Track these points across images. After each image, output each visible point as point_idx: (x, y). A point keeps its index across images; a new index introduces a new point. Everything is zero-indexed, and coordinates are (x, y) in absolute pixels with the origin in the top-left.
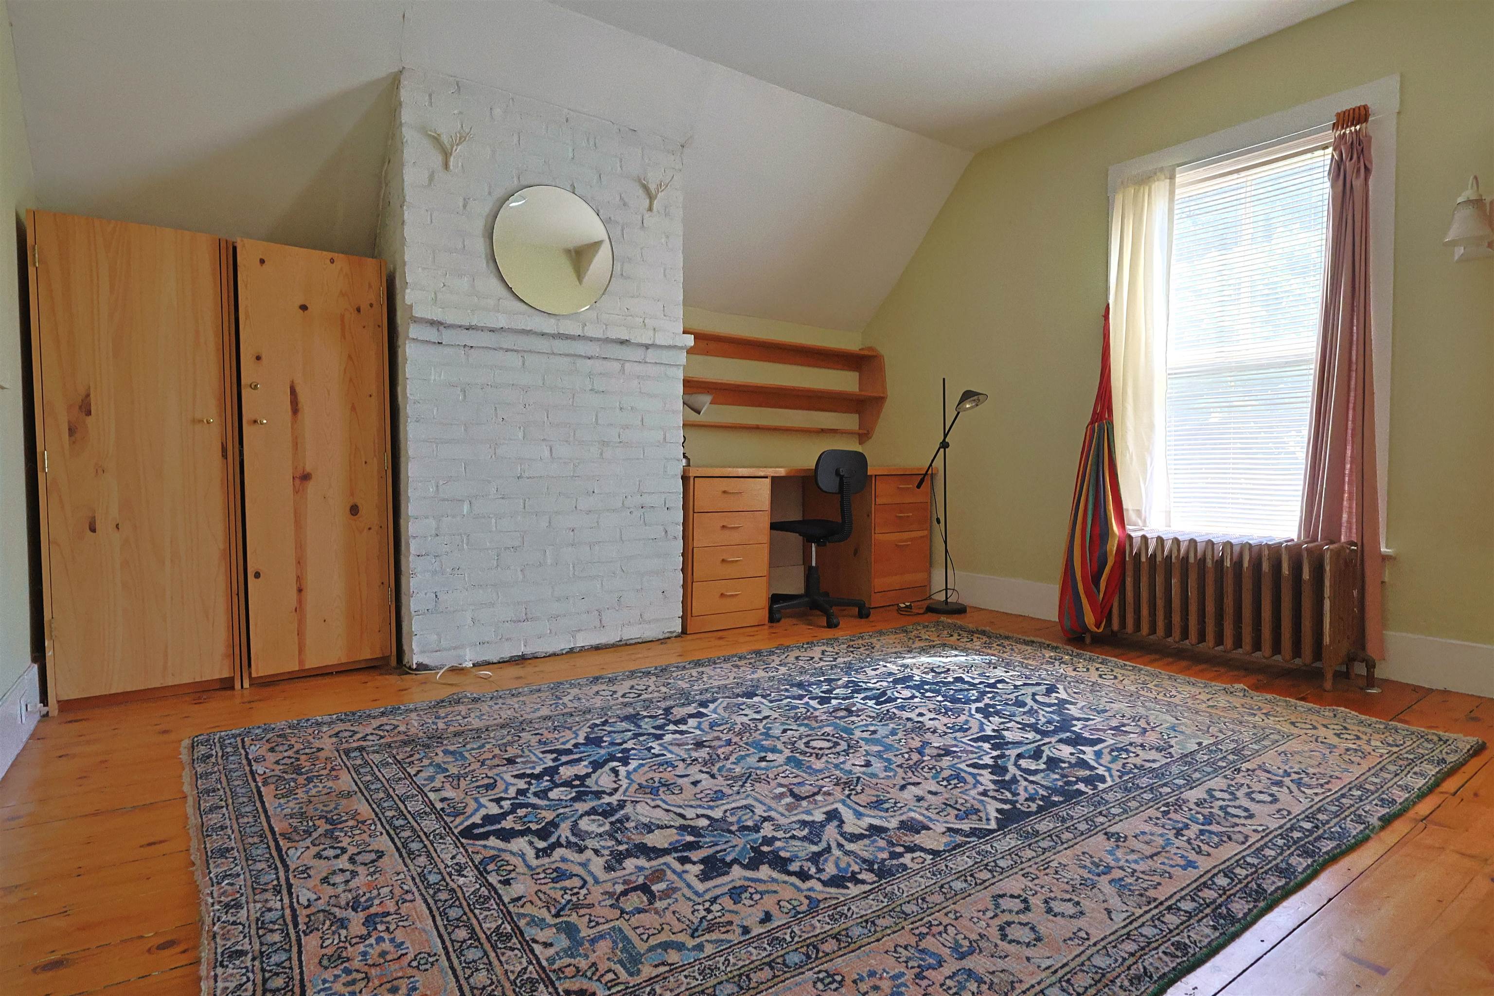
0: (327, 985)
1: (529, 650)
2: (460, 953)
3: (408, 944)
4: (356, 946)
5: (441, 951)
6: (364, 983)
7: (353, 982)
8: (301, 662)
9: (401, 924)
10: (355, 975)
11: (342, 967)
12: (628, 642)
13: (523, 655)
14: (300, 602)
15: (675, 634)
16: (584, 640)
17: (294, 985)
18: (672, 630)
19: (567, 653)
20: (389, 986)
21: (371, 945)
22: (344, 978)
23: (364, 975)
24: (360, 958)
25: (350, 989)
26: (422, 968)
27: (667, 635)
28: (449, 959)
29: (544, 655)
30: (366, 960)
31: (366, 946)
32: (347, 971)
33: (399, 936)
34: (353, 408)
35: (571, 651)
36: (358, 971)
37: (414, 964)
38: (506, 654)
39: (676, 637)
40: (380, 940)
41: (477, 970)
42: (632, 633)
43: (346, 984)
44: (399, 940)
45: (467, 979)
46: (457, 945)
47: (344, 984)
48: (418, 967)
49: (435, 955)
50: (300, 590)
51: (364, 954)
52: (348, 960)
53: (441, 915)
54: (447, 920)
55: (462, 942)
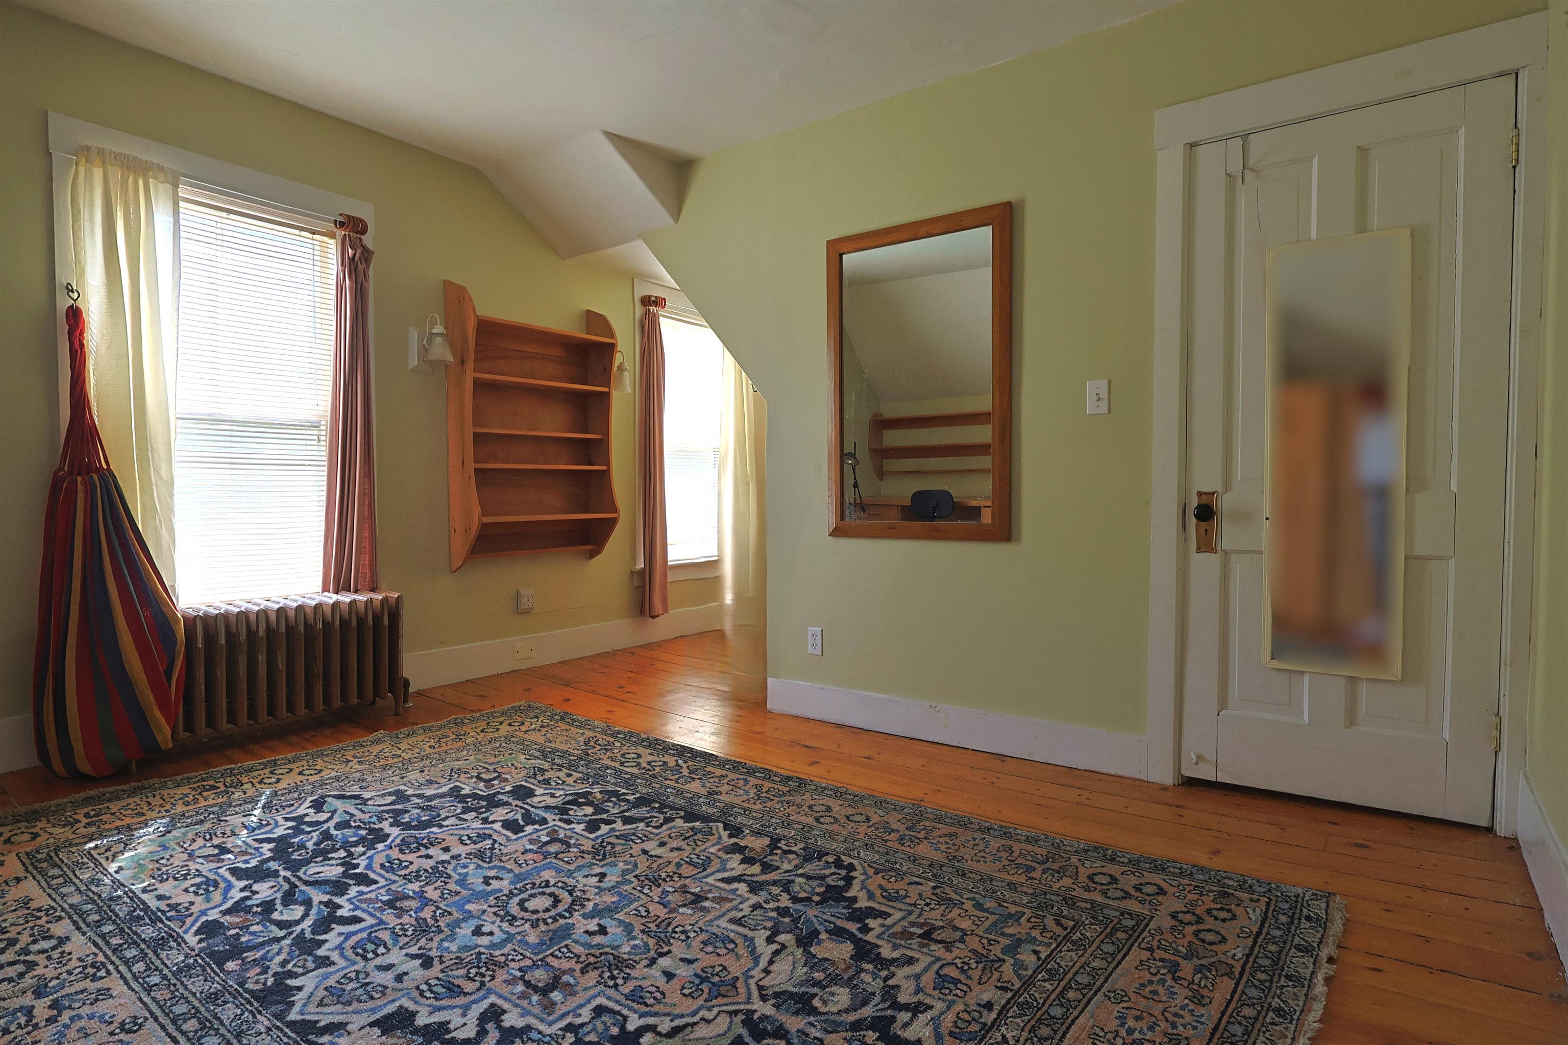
0: (1195, 1024)
2: (1088, 986)
3: (1116, 1014)
4: (1151, 1039)
5: (1100, 995)
6: (1169, 1010)
7: (1176, 1015)
9: (1102, 1034)
10: (1171, 1018)
11: (1175, 1031)
17: (1219, 1039)
20: (1156, 997)
21: (1140, 1032)
22: (1179, 1021)
23: (1165, 1013)
24: (1157, 1028)
25: (1181, 1012)
26: (1124, 994)
28: (1102, 986)
30: (1154, 1023)
31: (1145, 1035)
32: (1174, 1025)
33: (1113, 1024)
36: (1167, 1020)
37: (1126, 999)
40: (1130, 1031)
41: (1094, 969)
43: (1182, 1017)
44: (1118, 1022)
45: (1106, 970)
46: (1084, 991)
47: (1183, 1018)
48: (1126, 996)
49: (1106, 996)
51: (1151, 1028)
52: (1165, 1034)
53: (1068, 1017)
54: (1068, 1010)
55: (1079, 990)
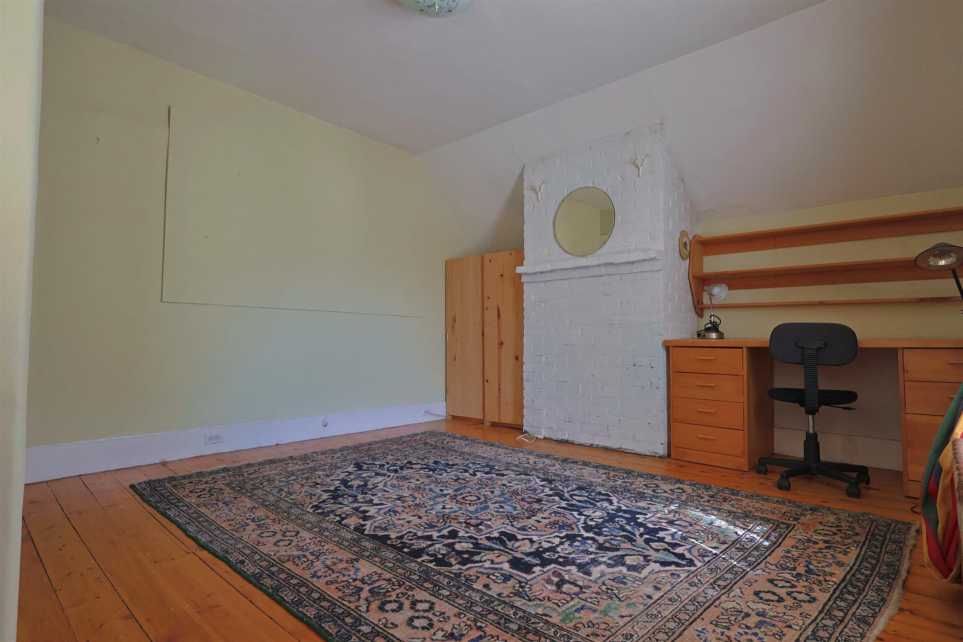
1: (570, 439)
8: (499, 419)
12: (625, 451)
13: (568, 440)
14: (499, 394)
15: (658, 455)
16: (598, 441)
18: (656, 451)
19: (589, 446)
27: (653, 454)
29: (577, 443)
34: (517, 314)
35: (591, 446)
38: (560, 438)
39: (658, 457)
42: (629, 446)
50: (499, 390)
